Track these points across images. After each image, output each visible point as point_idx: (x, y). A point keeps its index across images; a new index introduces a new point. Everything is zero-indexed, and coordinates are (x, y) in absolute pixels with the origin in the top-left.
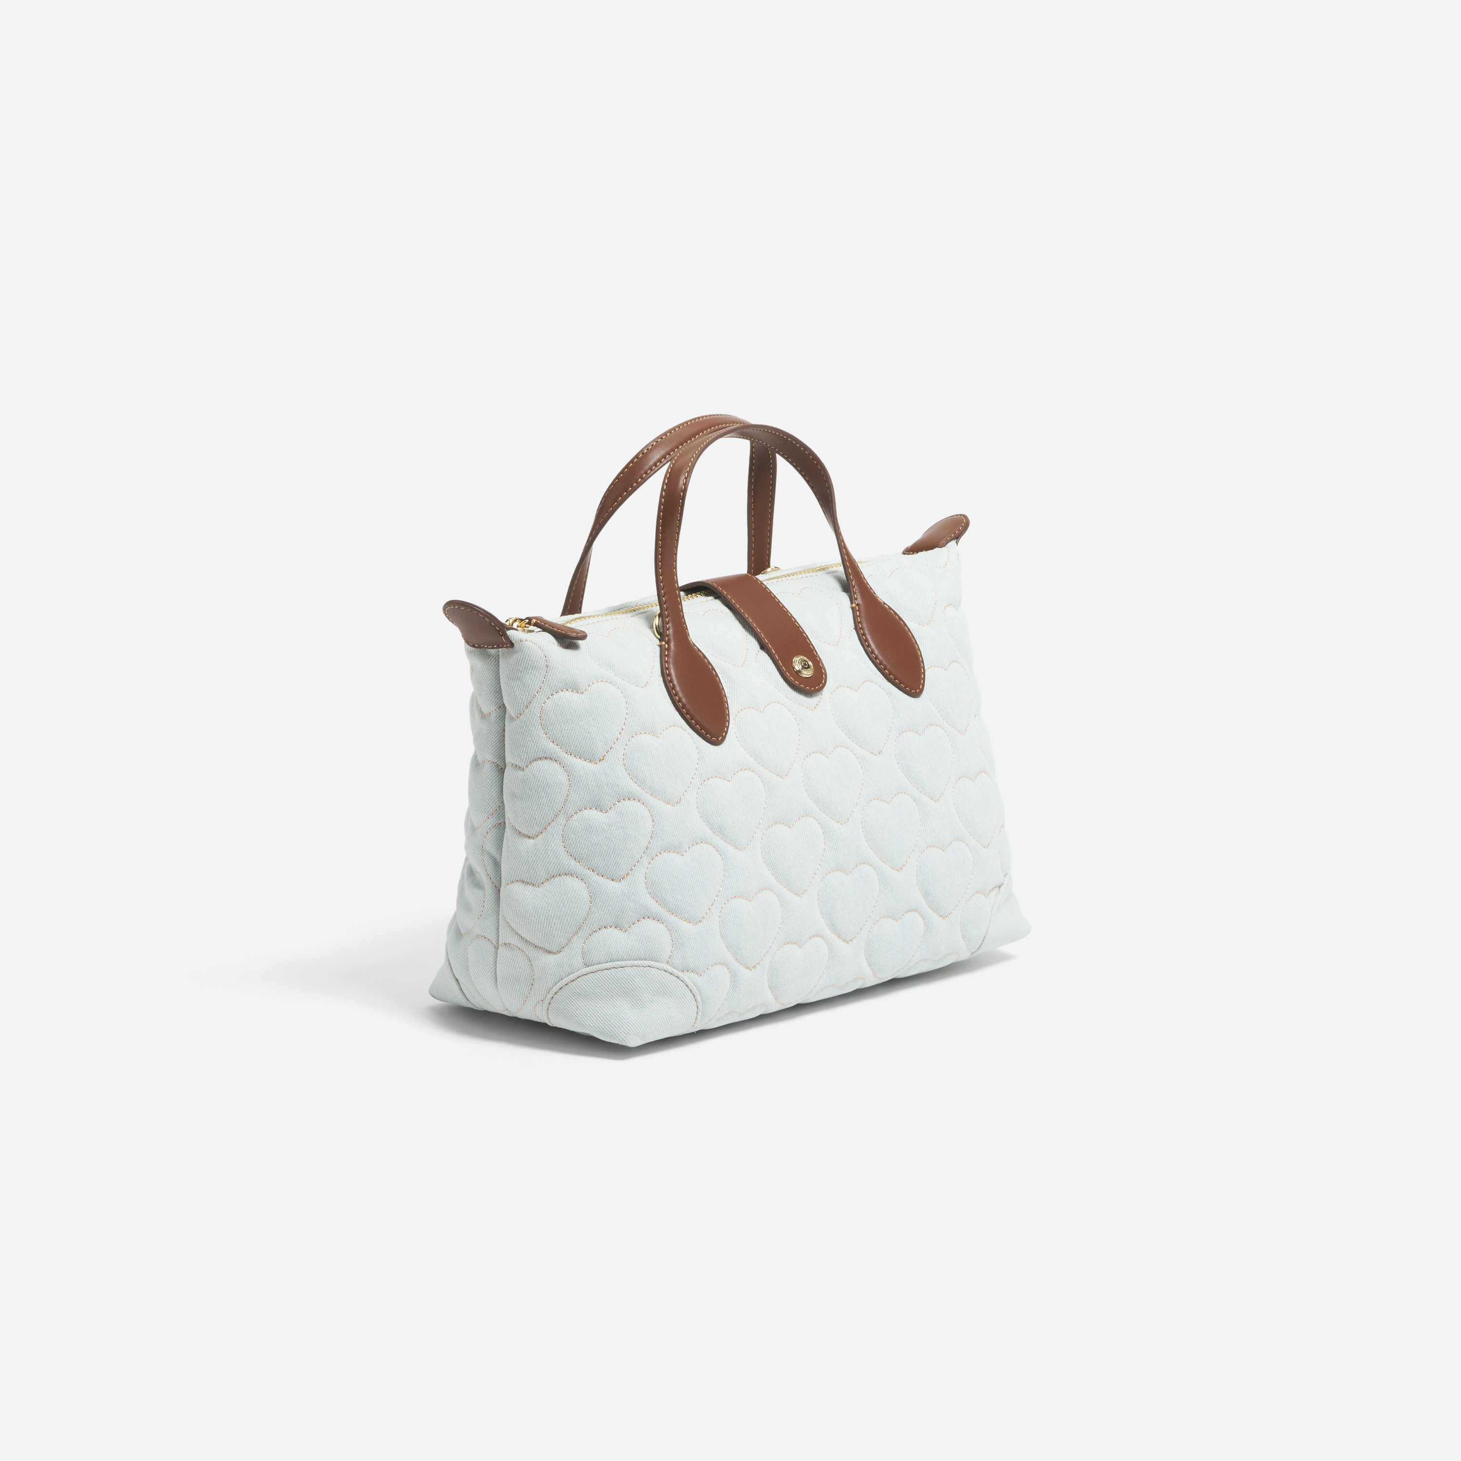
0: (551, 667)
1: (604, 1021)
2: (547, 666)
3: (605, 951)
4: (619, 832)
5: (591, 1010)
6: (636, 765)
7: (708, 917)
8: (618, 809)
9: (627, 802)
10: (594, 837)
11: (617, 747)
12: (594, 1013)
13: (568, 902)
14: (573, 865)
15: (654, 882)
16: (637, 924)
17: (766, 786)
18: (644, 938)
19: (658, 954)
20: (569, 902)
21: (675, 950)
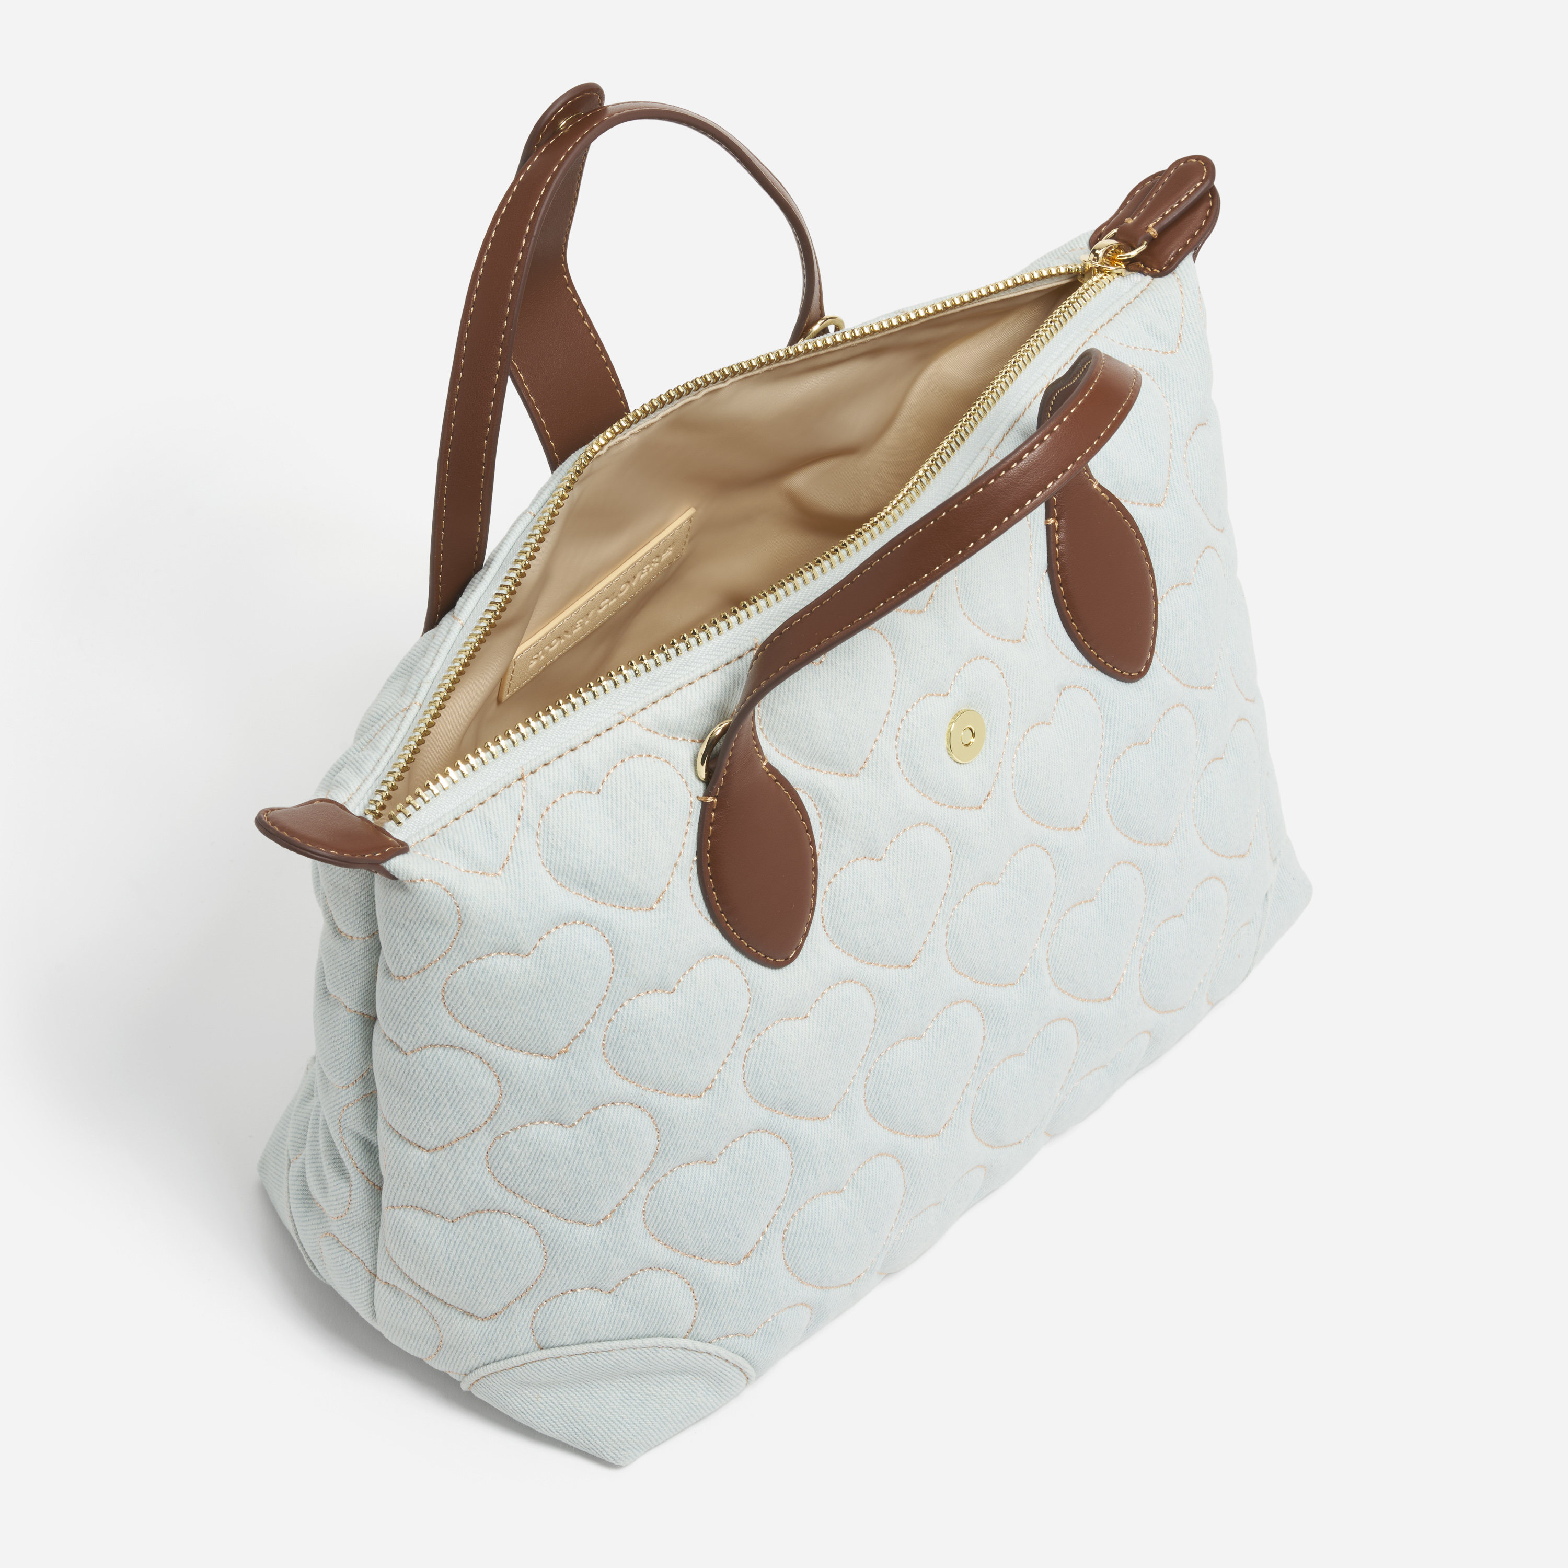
0: (469, 925)
1: (576, 1424)
2: (461, 922)
3: (574, 1329)
4: (596, 1161)
5: (551, 1404)
6: (627, 1056)
7: (760, 1249)
8: (594, 1123)
9: (610, 1110)
10: (549, 1171)
11: (592, 1030)
12: (557, 1409)
13: (506, 1260)
14: (511, 1201)
15: (659, 1221)
16: (630, 1282)
17: (875, 997)
18: (645, 1306)
19: (670, 1327)
20: (509, 1260)
21: (701, 1313)
